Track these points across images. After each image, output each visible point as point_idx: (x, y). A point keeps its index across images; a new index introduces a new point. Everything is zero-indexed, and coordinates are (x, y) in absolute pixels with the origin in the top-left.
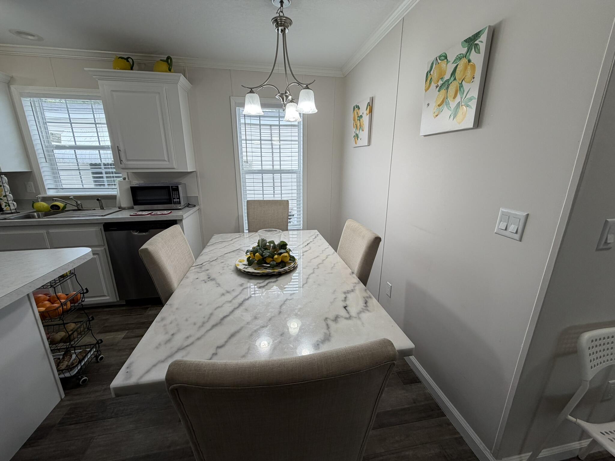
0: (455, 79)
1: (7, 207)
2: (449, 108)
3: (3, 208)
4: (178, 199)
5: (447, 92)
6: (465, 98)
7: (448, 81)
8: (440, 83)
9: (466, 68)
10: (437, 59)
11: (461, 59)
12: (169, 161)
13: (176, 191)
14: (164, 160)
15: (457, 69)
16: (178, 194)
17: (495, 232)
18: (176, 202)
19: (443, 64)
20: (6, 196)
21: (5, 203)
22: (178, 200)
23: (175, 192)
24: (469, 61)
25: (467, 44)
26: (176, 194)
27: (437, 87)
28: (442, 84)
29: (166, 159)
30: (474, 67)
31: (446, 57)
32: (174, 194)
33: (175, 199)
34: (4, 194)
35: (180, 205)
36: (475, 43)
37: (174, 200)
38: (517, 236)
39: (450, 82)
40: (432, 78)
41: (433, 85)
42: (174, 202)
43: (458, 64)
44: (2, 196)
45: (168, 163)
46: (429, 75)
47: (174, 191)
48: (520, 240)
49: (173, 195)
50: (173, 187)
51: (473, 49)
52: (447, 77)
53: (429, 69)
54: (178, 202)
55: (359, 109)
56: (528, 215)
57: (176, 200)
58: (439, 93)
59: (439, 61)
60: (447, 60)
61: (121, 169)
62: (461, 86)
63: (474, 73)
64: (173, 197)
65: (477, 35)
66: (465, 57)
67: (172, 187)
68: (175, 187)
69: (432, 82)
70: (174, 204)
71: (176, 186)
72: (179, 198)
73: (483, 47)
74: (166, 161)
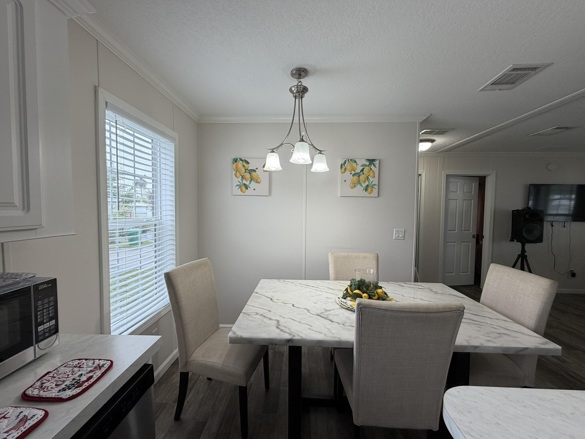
0: (363, 174)
2: (362, 186)
4: (51, 319)
5: (359, 178)
6: (371, 183)
7: (359, 173)
8: (353, 172)
9: (369, 171)
10: (348, 160)
11: (366, 166)
12: (26, 206)
15: (364, 170)
16: (52, 304)
17: (394, 239)
18: (45, 333)
19: (355, 164)
22: (53, 322)
23: (46, 301)
24: (371, 169)
25: (368, 162)
26: (47, 306)
27: (351, 174)
28: (355, 174)
30: (373, 172)
31: (356, 162)
32: (40, 308)
33: (42, 323)
35: (55, 336)
36: (374, 163)
37: (41, 328)
38: (403, 238)
39: (360, 174)
40: (346, 168)
41: (348, 173)
42: (37, 338)
43: (364, 168)
45: (20, 213)
46: (343, 166)
47: (42, 300)
48: (404, 239)
49: (36, 312)
50: (41, 287)
51: (372, 165)
52: (358, 170)
53: (343, 163)
54: (50, 331)
55: (248, 163)
56: (405, 230)
57: (47, 325)
58: (353, 177)
59: (350, 162)
60: (357, 164)
62: (368, 178)
63: (375, 174)
64: (36, 319)
65: (374, 160)
66: (369, 166)
67: (36, 286)
68: (45, 286)
69: (347, 170)
70: (37, 342)
71: (47, 282)
73: (377, 166)
74: (16, 206)
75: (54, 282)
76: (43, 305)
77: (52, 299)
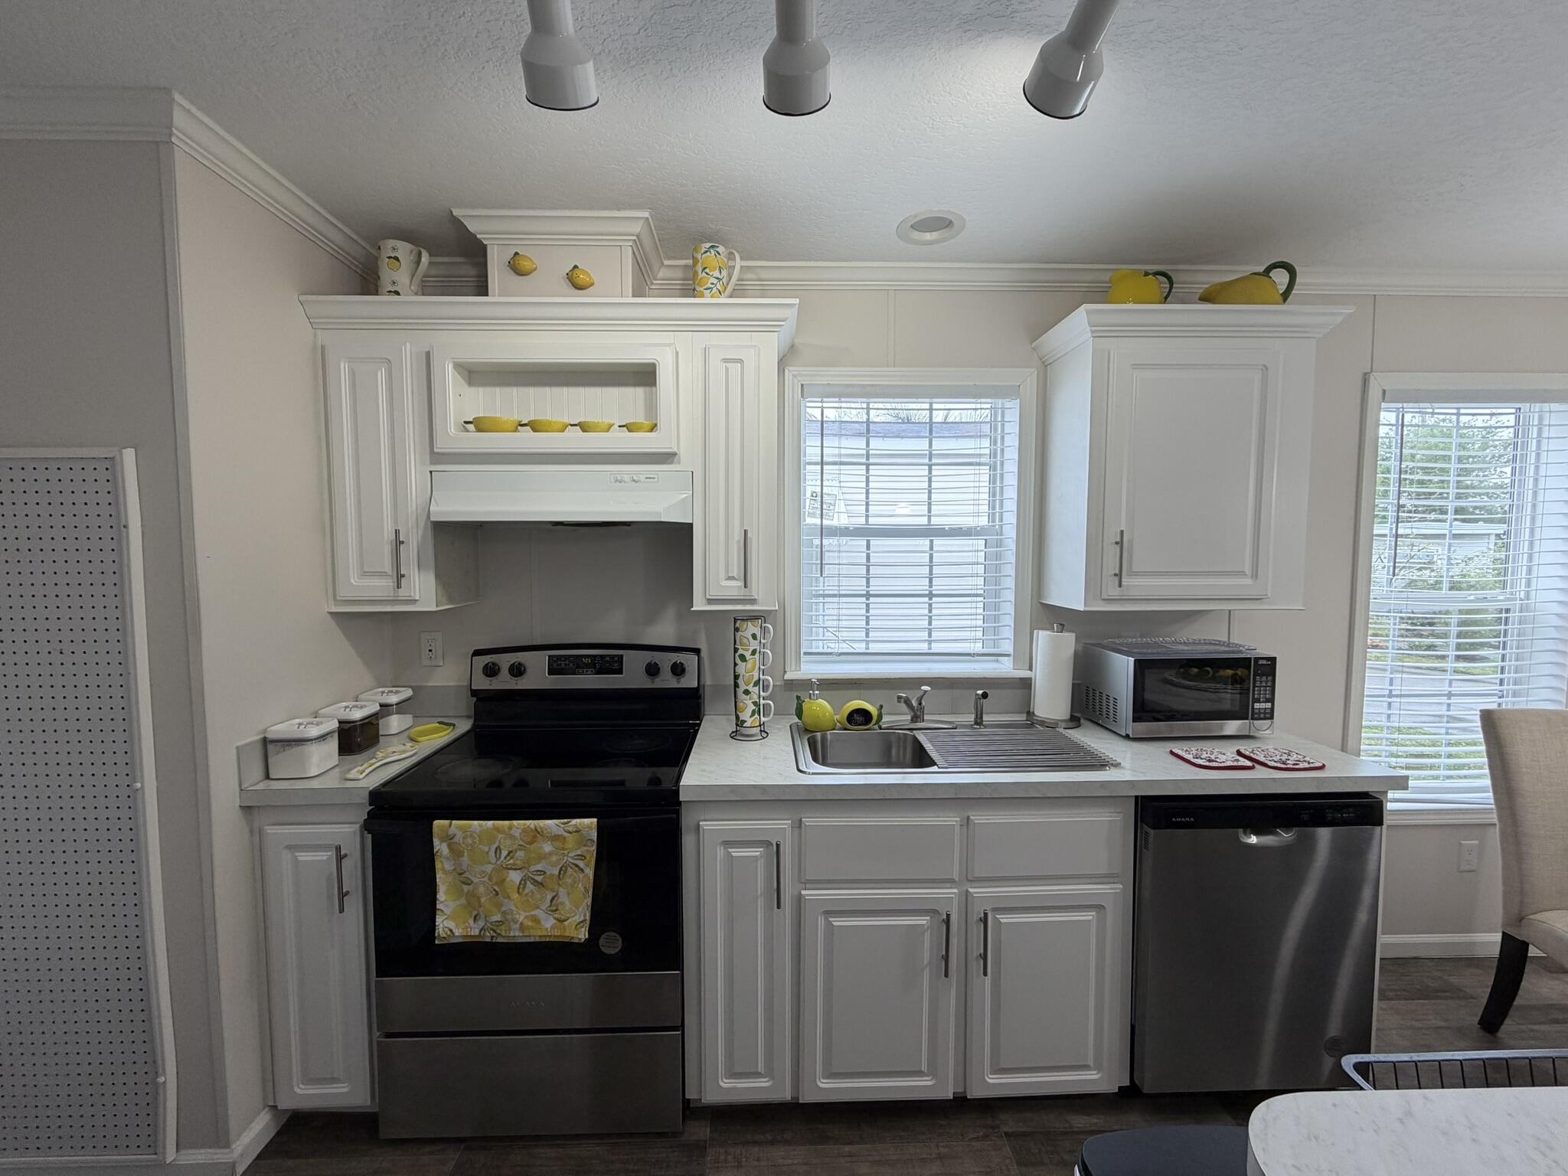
1: (756, 716)
3: (745, 721)
4: (1267, 701)
12: (1255, 576)
13: (1267, 675)
14: (1242, 574)
16: (1269, 684)
18: (1260, 713)
20: (757, 683)
21: (755, 703)
22: (1269, 705)
23: (1264, 678)
26: (1264, 684)
29: (1248, 571)
32: (1258, 684)
33: (1258, 701)
34: (756, 678)
35: (1269, 721)
37: (1257, 706)
42: (1252, 715)
44: (752, 684)
45: (1248, 581)
47: (1261, 675)
49: (1254, 687)
50: (1261, 662)
54: (1265, 713)
57: (1263, 705)
61: (1102, 602)
64: (1254, 694)
67: (1257, 659)
68: (1264, 662)
70: (1252, 719)
71: (1268, 659)
72: (1272, 700)
74: (1245, 575)
75: (1273, 660)
76: (1261, 682)
77: (1270, 678)
